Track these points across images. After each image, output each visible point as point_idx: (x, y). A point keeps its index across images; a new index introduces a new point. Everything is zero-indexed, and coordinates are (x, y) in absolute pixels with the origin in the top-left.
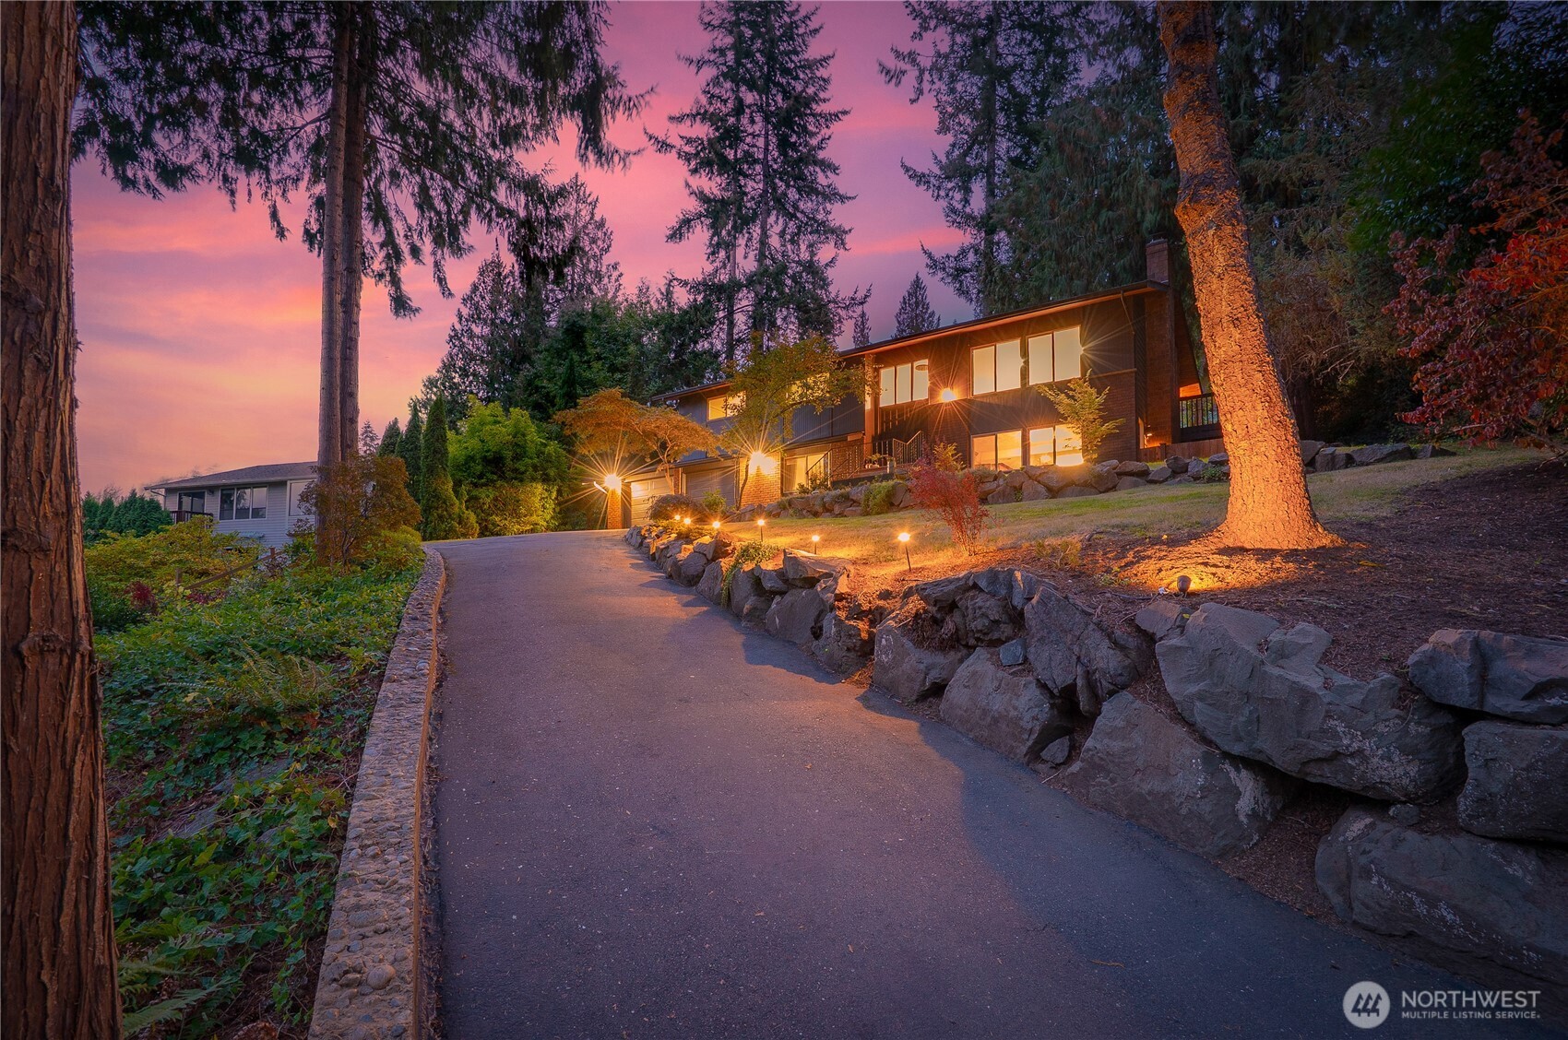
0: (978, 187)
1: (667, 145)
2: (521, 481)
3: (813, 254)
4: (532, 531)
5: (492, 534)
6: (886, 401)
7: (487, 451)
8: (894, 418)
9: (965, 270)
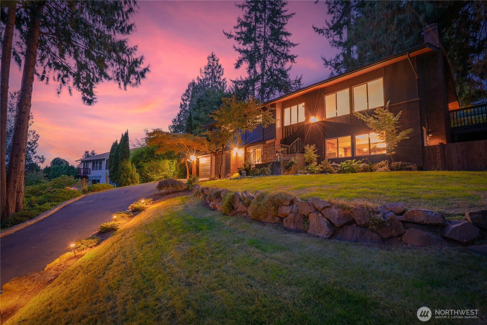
0: (345, 31)
1: (231, 36)
2: (160, 159)
3: (283, 66)
6: (287, 123)
8: (290, 130)
9: (339, 64)
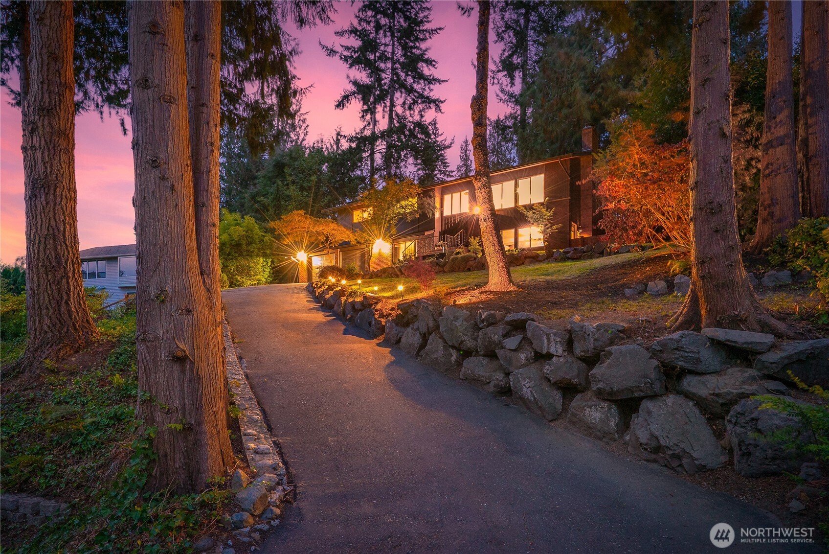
0: (518, 77)
1: (333, 52)
2: (251, 256)
3: (422, 116)
4: (258, 284)
5: (236, 286)
6: (447, 213)
7: (232, 240)
8: (451, 221)
